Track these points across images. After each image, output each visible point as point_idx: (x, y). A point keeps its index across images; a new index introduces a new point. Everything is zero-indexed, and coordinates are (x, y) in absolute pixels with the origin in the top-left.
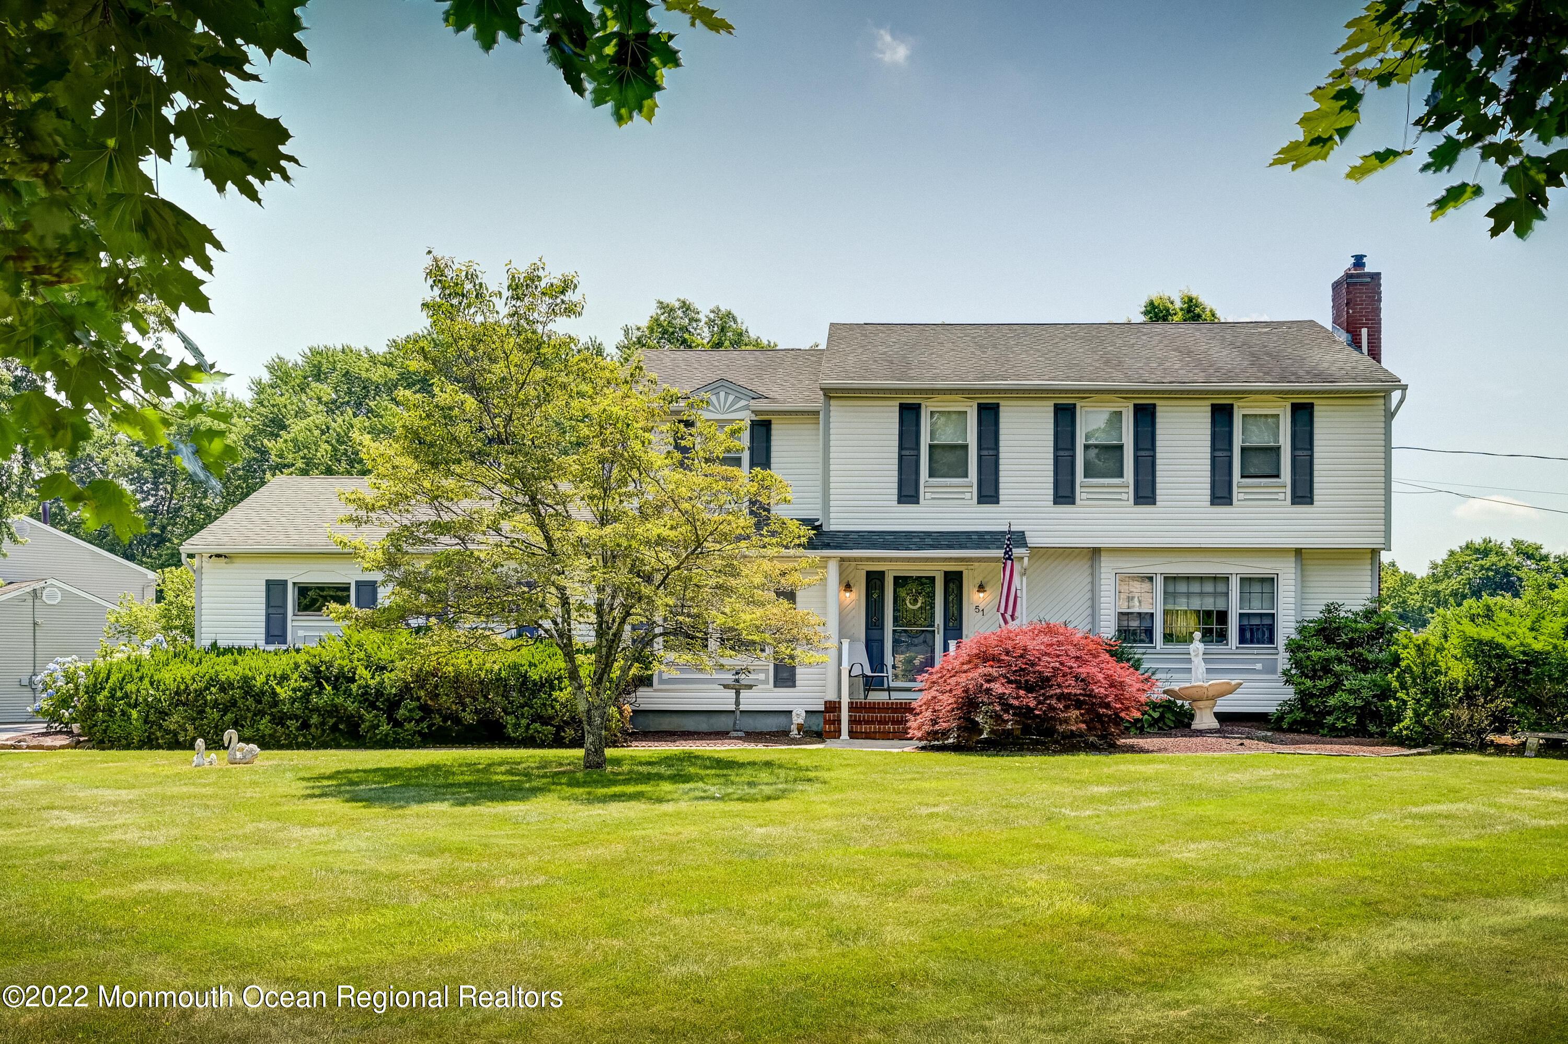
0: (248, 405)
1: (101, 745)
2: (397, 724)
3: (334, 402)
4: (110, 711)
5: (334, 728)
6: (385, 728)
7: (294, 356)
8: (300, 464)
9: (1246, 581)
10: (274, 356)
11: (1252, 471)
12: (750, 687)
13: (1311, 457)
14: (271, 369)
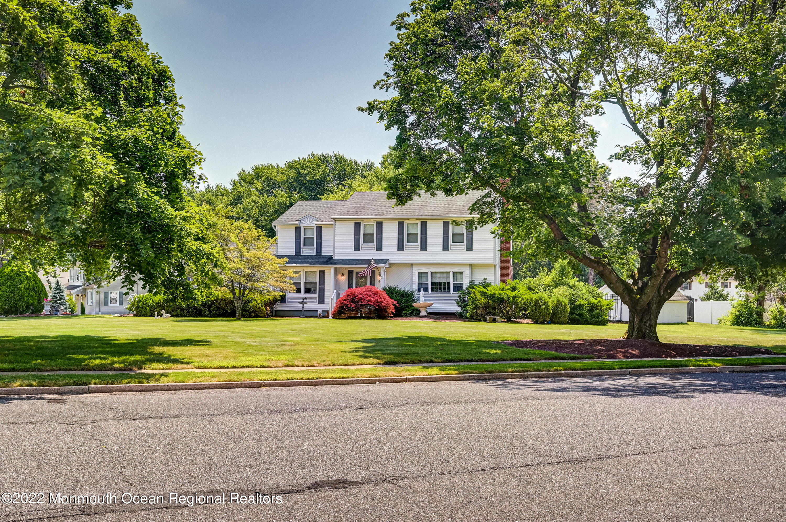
0: (230, 191)
1: (140, 316)
2: (211, 312)
3: (262, 190)
4: (142, 308)
5: (196, 312)
6: (207, 312)
7: (249, 169)
8: (246, 217)
9: (454, 273)
10: (241, 169)
11: (456, 240)
12: (306, 303)
13: (472, 236)
14: (239, 175)
